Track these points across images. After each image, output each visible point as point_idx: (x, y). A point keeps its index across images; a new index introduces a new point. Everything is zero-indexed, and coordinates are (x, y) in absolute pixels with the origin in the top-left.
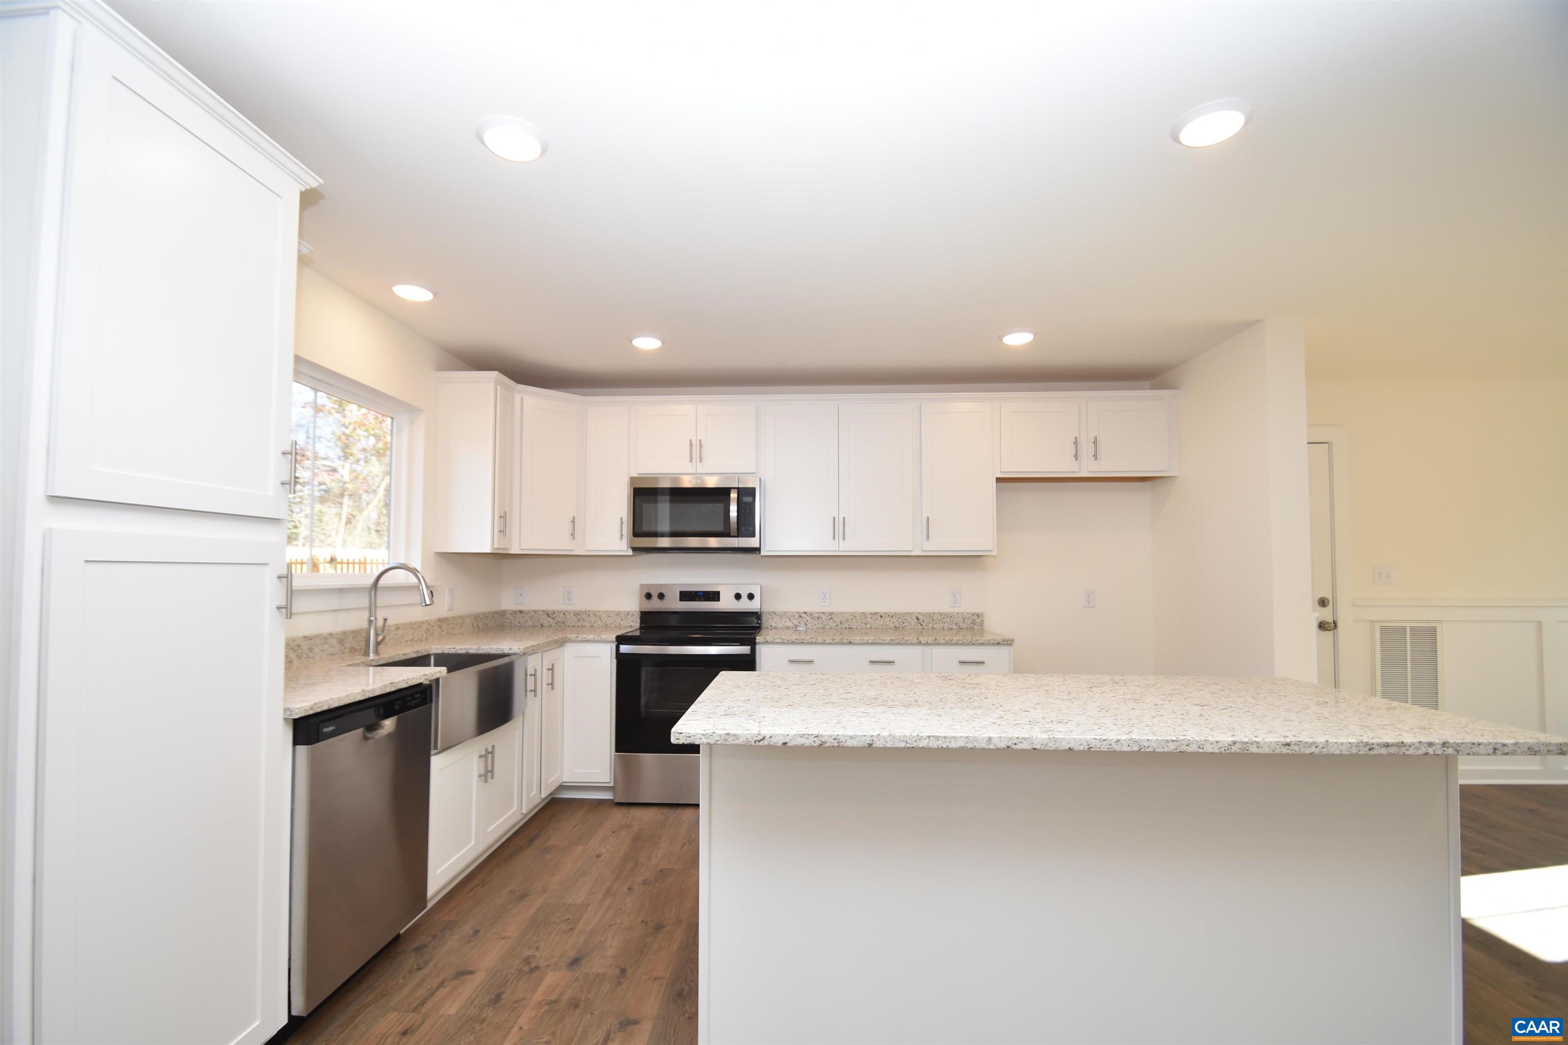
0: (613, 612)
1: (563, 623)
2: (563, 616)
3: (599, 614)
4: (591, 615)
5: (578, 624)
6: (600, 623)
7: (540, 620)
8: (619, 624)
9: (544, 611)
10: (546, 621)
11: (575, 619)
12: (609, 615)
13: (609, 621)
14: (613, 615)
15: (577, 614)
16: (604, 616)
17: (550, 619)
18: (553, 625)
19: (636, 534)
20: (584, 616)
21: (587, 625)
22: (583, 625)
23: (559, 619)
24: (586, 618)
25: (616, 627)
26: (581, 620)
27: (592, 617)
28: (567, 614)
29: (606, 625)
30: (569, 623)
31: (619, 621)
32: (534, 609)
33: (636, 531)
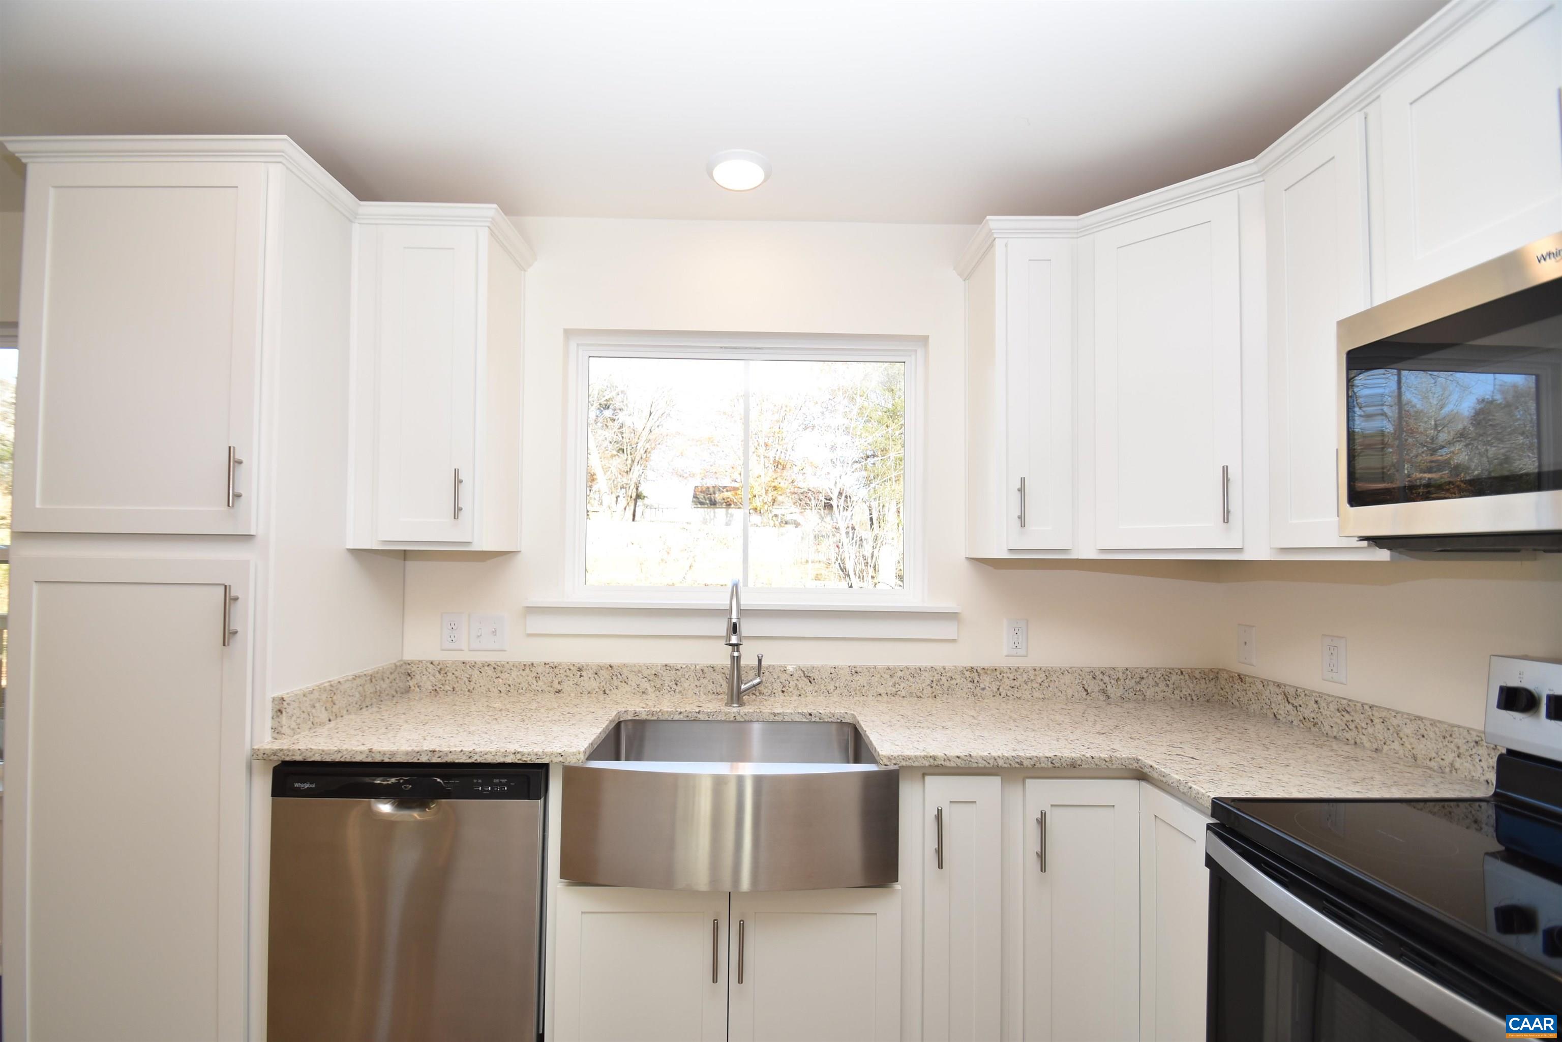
0: (1434, 723)
1: (1315, 724)
2: (1315, 706)
3: (1395, 722)
4: (1376, 721)
5: (1348, 735)
6: (1396, 745)
7: (1273, 705)
8: (1452, 765)
9: (1279, 686)
10: (1283, 709)
11: (1339, 721)
12: (1422, 731)
13: (1422, 748)
14: (1432, 735)
15: (1345, 708)
16: (1408, 730)
17: (1289, 707)
18: (1295, 723)
19: (1357, 497)
20: (1357, 717)
21: (1367, 745)
22: (1358, 741)
23: (1307, 713)
24: (1364, 725)
25: (1441, 770)
26: (1352, 726)
27: (1379, 726)
28: (1323, 704)
29: (1415, 758)
30: (1327, 728)
31: (1450, 757)
32: (1264, 677)
33: (1361, 486)
